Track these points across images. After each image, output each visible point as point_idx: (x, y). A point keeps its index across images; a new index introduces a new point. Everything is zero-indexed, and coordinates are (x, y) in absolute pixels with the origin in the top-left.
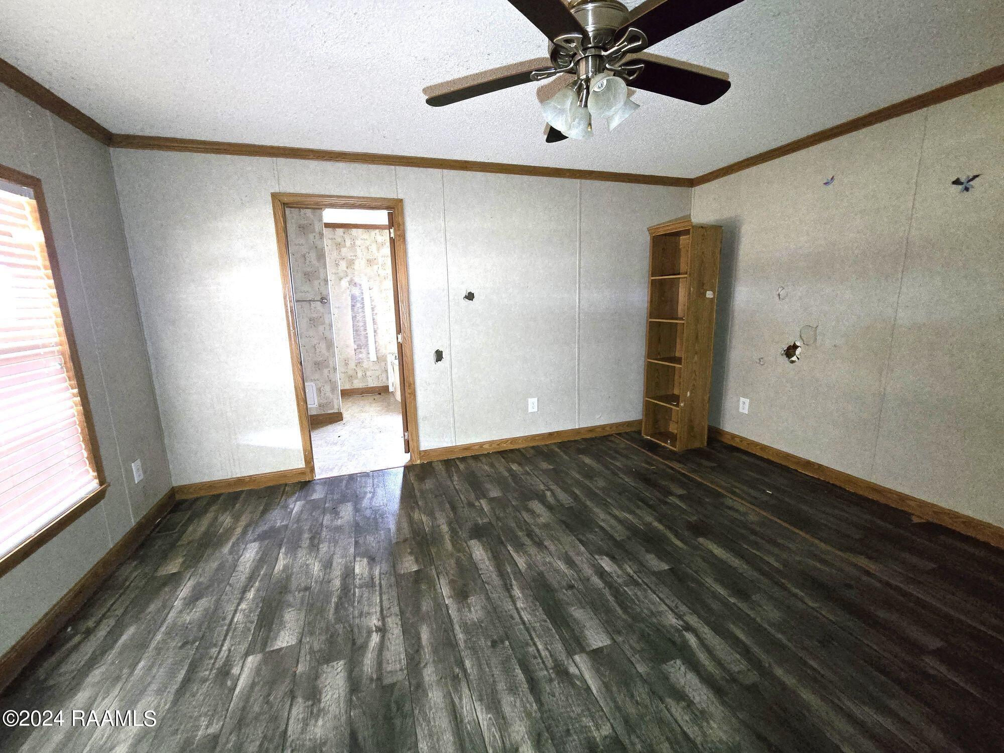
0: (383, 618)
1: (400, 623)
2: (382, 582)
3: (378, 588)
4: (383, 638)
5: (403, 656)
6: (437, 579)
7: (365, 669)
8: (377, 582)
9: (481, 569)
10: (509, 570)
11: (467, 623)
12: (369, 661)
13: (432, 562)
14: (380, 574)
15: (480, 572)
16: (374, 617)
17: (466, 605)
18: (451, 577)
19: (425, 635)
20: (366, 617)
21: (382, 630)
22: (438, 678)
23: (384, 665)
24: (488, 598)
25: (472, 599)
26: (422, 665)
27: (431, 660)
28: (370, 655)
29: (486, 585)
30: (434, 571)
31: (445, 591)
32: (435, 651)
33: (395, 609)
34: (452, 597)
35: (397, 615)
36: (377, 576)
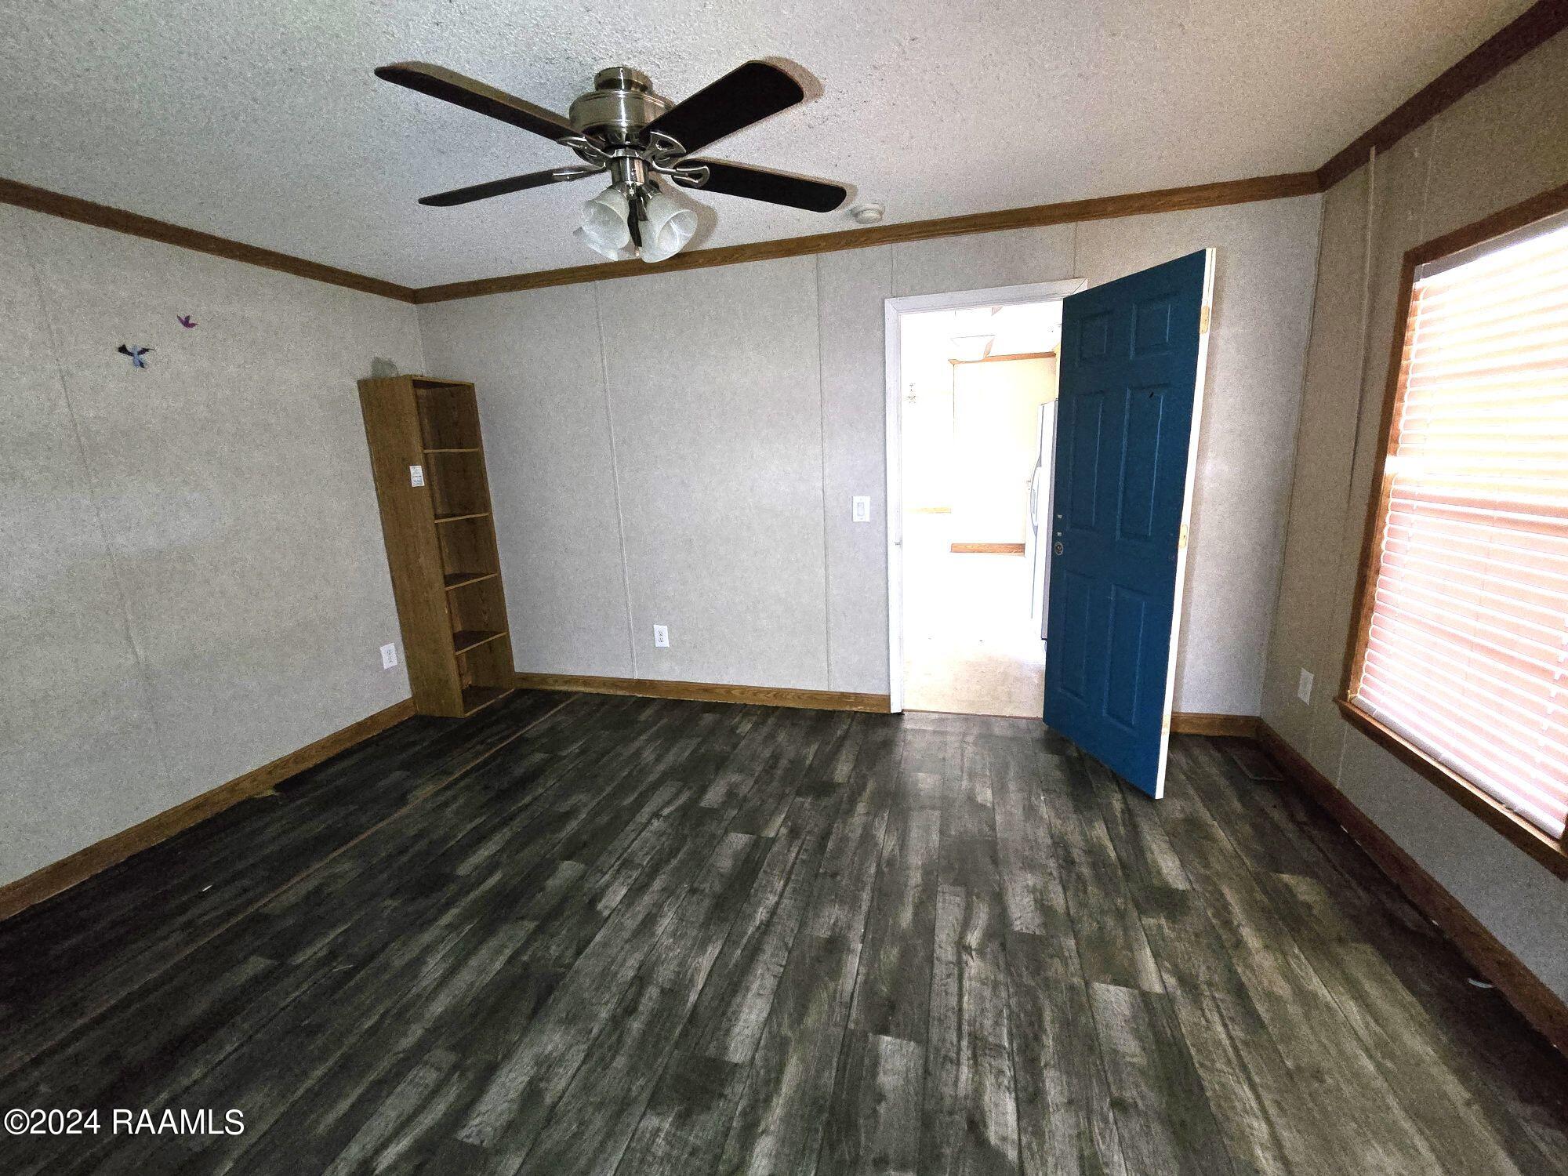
0: (960, 964)
1: (936, 946)
2: (955, 1040)
3: (965, 1027)
4: (962, 936)
5: (940, 905)
6: (856, 995)
7: (986, 910)
8: (965, 1043)
9: (775, 976)
10: (739, 952)
11: (850, 908)
12: (982, 915)
13: (848, 1035)
14: (958, 1064)
15: (782, 970)
16: (973, 971)
17: (837, 930)
18: (832, 985)
19: (906, 917)
20: (987, 978)
21: (962, 947)
22: (907, 872)
23: (963, 905)
24: (802, 924)
25: (824, 933)
26: (920, 888)
27: (909, 888)
28: (981, 922)
29: (790, 945)
30: (854, 1015)
31: (853, 964)
32: (901, 896)
33: (940, 970)
34: (849, 948)
35: (939, 959)
36: (966, 1062)
